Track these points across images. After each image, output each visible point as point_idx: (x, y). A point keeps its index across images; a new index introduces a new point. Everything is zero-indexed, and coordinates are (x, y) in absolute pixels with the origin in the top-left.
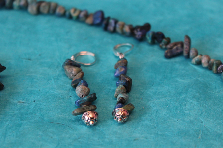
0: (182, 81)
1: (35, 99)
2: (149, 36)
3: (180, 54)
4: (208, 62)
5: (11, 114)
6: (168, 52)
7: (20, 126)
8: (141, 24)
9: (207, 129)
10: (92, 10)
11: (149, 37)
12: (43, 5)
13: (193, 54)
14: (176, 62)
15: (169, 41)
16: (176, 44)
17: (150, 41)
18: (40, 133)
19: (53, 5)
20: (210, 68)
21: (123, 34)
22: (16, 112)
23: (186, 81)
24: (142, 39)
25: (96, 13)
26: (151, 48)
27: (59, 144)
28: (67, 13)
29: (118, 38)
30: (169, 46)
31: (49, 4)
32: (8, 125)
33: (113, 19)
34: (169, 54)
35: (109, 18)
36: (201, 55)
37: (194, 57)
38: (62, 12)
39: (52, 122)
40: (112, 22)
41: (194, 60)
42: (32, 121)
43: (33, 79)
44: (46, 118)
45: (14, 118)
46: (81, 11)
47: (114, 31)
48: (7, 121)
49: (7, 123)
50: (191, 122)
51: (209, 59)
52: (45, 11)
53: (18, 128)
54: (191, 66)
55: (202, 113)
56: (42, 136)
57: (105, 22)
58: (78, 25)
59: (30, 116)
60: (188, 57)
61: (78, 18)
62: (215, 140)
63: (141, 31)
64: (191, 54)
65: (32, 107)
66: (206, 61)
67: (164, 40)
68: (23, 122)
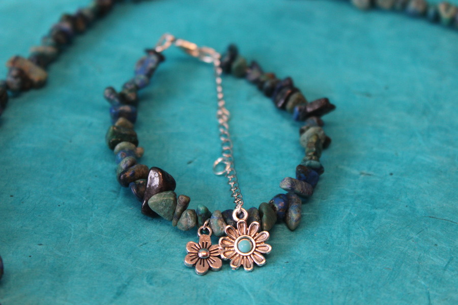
1: (391, 170)
5: (352, 194)
7: (374, 219)
18: (414, 235)
22: (360, 191)
27: (451, 259)
32: (350, 214)
38: (420, 8)
39: (432, 217)
42: (394, 210)
43: (381, 132)
44: (418, 208)
45: (358, 202)
48: (346, 207)
49: (348, 211)
52: (387, 5)
53: (369, 221)
56: (417, 241)
59: (388, 202)
65: (389, 184)
68: (376, 211)
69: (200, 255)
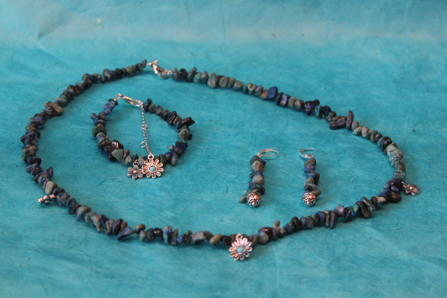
0: (342, 145)
1: (218, 147)
2: (317, 109)
3: (343, 127)
4: (367, 132)
5: (200, 155)
6: (333, 124)
7: (208, 163)
8: (312, 99)
9: (357, 177)
10: (266, 87)
11: (317, 111)
12: (223, 78)
13: (355, 126)
14: (339, 132)
15: (334, 115)
16: (340, 117)
17: (318, 115)
18: (224, 168)
19: (231, 79)
20: (368, 138)
21: (294, 108)
22: (203, 154)
23: (346, 146)
24: (310, 113)
25: (271, 89)
26: (318, 121)
28: (244, 88)
29: (290, 111)
30: (334, 119)
31: (228, 79)
33: (286, 95)
34: (333, 125)
35: (282, 94)
36: (362, 127)
37: (355, 129)
38: (239, 86)
39: (233, 162)
40: (285, 97)
41: (355, 131)
42: (217, 160)
43: (215, 134)
44: (228, 159)
45: (202, 158)
46: (256, 87)
47: (286, 106)
48: (197, 159)
49: (197, 160)
50: (346, 172)
51: (368, 130)
52: (224, 85)
53: (206, 163)
54: (352, 136)
55: (356, 167)
56: (225, 170)
57: (278, 97)
58: (254, 99)
59: (215, 157)
60: (350, 129)
61: (254, 92)
62: (363, 183)
63: (310, 105)
64: (353, 126)
65: (216, 152)
66: (366, 132)
67: (330, 114)
68: (210, 160)
69: (134, 172)
